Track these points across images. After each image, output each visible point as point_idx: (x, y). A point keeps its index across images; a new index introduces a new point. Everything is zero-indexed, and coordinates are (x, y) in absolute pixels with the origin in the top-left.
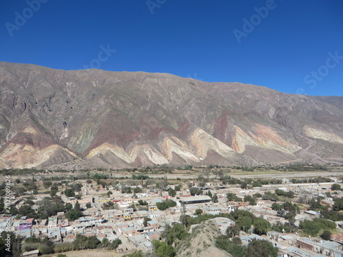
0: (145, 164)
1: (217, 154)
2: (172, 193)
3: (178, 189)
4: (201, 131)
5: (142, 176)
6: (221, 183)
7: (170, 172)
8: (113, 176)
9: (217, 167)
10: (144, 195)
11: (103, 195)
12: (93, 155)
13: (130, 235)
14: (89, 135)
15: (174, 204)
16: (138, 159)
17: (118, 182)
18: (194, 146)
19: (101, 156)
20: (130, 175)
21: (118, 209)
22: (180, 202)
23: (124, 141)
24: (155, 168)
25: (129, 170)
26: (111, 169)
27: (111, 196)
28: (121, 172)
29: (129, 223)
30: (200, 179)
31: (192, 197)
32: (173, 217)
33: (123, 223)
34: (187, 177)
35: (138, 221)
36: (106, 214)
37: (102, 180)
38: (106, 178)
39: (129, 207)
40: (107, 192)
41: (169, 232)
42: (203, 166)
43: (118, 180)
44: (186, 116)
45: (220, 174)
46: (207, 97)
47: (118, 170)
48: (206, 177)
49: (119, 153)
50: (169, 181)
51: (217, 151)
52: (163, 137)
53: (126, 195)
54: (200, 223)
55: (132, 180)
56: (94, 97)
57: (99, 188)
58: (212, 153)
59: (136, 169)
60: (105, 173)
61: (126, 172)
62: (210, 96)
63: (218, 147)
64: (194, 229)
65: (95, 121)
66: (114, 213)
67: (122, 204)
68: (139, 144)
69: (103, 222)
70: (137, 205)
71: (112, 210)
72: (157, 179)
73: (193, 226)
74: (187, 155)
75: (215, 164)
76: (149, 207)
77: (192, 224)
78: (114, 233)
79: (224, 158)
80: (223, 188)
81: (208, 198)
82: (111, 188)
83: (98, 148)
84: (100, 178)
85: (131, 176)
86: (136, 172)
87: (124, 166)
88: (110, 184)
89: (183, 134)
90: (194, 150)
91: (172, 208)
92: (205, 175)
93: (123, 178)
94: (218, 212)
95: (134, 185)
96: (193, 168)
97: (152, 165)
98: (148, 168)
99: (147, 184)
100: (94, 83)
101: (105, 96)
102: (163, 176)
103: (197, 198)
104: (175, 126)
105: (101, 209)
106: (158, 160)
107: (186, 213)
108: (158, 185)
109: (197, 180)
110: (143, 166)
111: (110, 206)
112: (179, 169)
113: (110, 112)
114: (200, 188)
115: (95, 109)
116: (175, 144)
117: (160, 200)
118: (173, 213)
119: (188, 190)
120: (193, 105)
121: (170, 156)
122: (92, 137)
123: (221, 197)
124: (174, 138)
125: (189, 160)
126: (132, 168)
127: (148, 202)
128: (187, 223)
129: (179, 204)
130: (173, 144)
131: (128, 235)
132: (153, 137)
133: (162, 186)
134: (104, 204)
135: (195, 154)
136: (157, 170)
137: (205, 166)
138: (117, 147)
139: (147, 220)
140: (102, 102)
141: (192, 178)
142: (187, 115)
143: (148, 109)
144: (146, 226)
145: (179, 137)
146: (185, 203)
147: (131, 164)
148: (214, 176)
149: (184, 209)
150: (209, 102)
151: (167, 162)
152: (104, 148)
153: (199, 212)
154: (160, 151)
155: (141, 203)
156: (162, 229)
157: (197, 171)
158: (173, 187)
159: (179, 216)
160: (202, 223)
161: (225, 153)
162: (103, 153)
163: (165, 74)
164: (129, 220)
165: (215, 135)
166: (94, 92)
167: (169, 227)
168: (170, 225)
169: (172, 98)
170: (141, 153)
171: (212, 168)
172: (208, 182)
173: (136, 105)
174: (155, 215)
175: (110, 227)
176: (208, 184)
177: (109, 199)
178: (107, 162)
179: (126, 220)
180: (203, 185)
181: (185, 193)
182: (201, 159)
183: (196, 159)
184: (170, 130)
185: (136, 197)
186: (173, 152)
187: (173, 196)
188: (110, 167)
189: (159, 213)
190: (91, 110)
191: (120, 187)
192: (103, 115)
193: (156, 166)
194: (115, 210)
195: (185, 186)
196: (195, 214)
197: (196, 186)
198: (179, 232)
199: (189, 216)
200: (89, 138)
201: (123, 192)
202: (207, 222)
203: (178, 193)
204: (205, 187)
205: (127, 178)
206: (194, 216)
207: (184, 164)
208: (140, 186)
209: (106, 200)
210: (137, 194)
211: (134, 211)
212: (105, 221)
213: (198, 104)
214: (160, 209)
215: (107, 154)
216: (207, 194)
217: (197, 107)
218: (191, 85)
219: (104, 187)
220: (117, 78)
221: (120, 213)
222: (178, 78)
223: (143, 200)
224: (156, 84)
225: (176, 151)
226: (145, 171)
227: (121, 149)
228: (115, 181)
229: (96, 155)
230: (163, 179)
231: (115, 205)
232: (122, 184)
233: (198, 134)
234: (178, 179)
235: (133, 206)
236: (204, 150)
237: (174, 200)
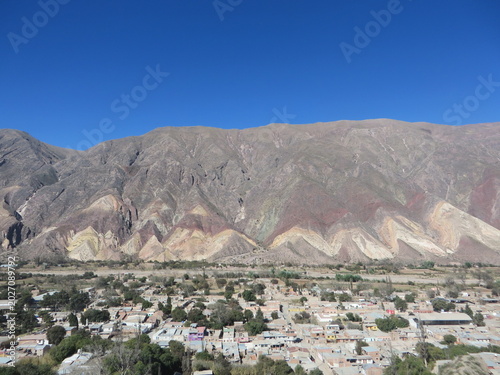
0: (355, 258)
1: (477, 243)
2: (402, 306)
3: (410, 299)
4: (447, 206)
5: (351, 276)
6: (490, 293)
7: (396, 272)
8: (308, 275)
9: (480, 265)
10: (355, 305)
11: (295, 302)
12: (279, 244)
13: (336, 365)
14: (272, 216)
15: (405, 324)
16: (343, 251)
17: (314, 285)
18: (435, 231)
19: (290, 246)
20: (332, 274)
21: (316, 323)
22: (416, 320)
23: (323, 226)
24: (371, 264)
25: (331, 267)
26: (304, 265)
27: (306, 304)
28: (319, 269)
29: (333, 346)
30: (449, 284)
31: (436, 313)
32: (404, 344)
33: (325, 346)
34: (422, 281)
35: (346, 345)
36: (300, 329)
37: (292, 280)
38: (297, 277)
39: (333, 323)
40: (300, 297)
41: (398, 368)
42: (453, 264)
43: (314, 281)
44: (418, 183)
45: (486, 277)
46: (454, 150)
47: (314, 266)
48: (459, 282)
49: (315, 241)
50: (394, 286)
51: (479, 238)
52: (381, 218)
53: (328, 304)
54: (452, 358)
55: (336, 282)
56: (277, 163)
57: (288, 290)
58: (469, 243)
59: (341, 266)
60: (296, 271)
61: (327, 269)
62: (459, 147)
63: (480, 232)
64: (442, 369)
65: (280, 196)
66: (310, 329)
67: (322, 317)
68: (344, 228)
69: (295, 342)
70: (345, 320)
71: (308, 325)
72: (374, 281)
73: (439, 363)
74: (424, 245)
75: (477, 260)
76: (364, 325)
77: (438, 358)
78: (312, 359)
79: (492, 251)
80: (494, 302)
81: (465, 317)
82: (305, 293)
83: (286, 233)
84: (289, 276)
85: (334, 276)
86: (342, 269)
87: (323, 260)
88: (304, 286)
89: (415, 211)
90: (436, 236)
91: (402, 330)
92: (459, 278)
93: (322, 279)
94: (485, 344)
95: (340, 289)
96: (436, 267)
97: (365, 259)
98: (360, 264)
99: (360, 288)
100: (276, 143)
101: (292, 160)
102: (383, 277)
103: (444, 315)
104: (402, 199)
105: (293, 323)
106: (376, 252)
107: (426, 340)
108: (376, 291)
109: (444, 286)
110: (352, 262)
111: (304, 318)
112: (411, 266)
113: (301, 182)
114: (449, 300)
115: (279, 180)
116: (403, 228)
117: (382, 315)
118: (403, 338)
119: (428, 302)
120: (430, 164)
121: (396, 247)
122: (277, 219)
123: (489, 317)
124: (400, 217)
125: (427, 252)
126: (336, 263)
127: (361, 316)
128: (429, 356)
129: (413, 324)
130: (399, 226)
131: (332, 364)
132: (366, 216)
133: (385, 292)
134: (296, 315)
135: (438, 243)
136: (374, 267)
137: (458, 264)
138: (312, 233)
139: (361, 345)
140: (289, 169)
141: (435, 282)
142: (421, 181)
143: (356, 175)
144: (360, 354)
145: (409, 216)
146: (424, 323)
147: (334, 258)
148: (476, 281)
149: (423, 332)
150: (458, 158)
151: (390, 256)
152: (294, 234)
153: (449, 340)
154: (378, 238)
155: (352, 318)
156: (387, 363)
157: (443, 272)
158: (402, 296)
159: (416, 342)
160: (456, 358)
161: (494, 242)
162: (293, 241)
163: (380, 121)
164: (333, 341)
165: (472, 212)
166: (277, 156)
167: (398, 360)
168: (400, 356)
169: (393, 156)
170: (349, 242)
171: (469, 266)
172: (464, 290)
173: (337, 170)
174: (374, 338)
175: (306, 350)
176: (465, 294)
177: (302, 309)
178: (298, 253)
179: (328, 342)
180: (455, 295)
181: (422, 307)
182: (449, 251)
183: (440, 251)
184: (393, 206)
185: (343, 308)
186: (399, 241)
187: (402, 310)
188: (303, 261)
189: (380, 335)
190: (274, 181)
191: (319, 292)
192: (291, 187)
193: (372, 262)
194: (313, 326)
195: (423, 295)
196: (442, 343)
197: (442, 296)
198: (415, 370)
199: (432, 345)
200: (272, 220)
201: (323, 300)
202: (465, 358)
203: (410, 305)
204: (460, 298)
205: (328, 278)
206: (442, 347)
207: (419, 259)
208: (348, 292)
209: (299, 310)
210: (344, 304)
211: (341, 328)
212: (298, 341)
213: (439, 163)
214: (382, 329)
215: (297, 243)
216: (462, 311)
217: (438, 168)
218: (425, 133)
219: (295, 291)
220: (307, 133)
221: (319, 329)
222: (401, 124)
223: (355, 313)
224: (367, 137)
225: (404, 239)
226: (355, 269)
227: (318, 236)
228: (311, 283)
229: (283, 244)
230: (384, 281)
231: (311, 318)
232: (321, 287)
233: (441, 211)
234: (410, 283)
235: (338, 321)
236: (453, 237)
237: (405, 317)
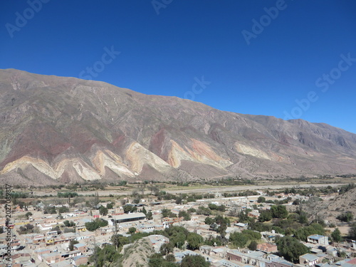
0: (73, 179)
1: (152, 168)
2: (104, 211)
3: (110, 207)
4: (138, 145)
5: (70, 193)
6: (157, 199)
7: (103, 189)
8: (34, 194)
9: (153, 182)
10: (71, 214)
11: (20, 217)
12: (9, 170)
13: (53, 262)
14: (5, 146)
15: (105, 223)
16: (65, 175)
17: (39, 202)
18: (129, 161)
19: (20, 171)
20: (54, 193)
21: (38, 231)
22: (112, 220)
23: (50, 156)
24: (85, 184)
25: (54, 187)
26: (31, 187)
27: (30, 217)
28: (44, 190)
29: (52, 248)
30: (134, 195)
31: (125, 214)
32: (103, 238)
33: (44, 248)
34: (121, 194)
35: (62, 245)
36: (23, 239)
37: (19, 199)
38: (24, 197)
39: (53, 230)
40: (25, 213)
41: (98, 255)
42: (137, 182)
43: (39, 199)
44: (121, 128)
45: (155, 189)
46: (144, 110)
47: (40, 188)
48: (140, 193)
49: (43, 167)
50: (100, 199)
51: (153, 166)
52: (95, 151)
53: (49, 216)
54: (133, 242)
55: (58, 198)
56: (13, 102)
57: (15, 208)
58: (148, 168)
59: (62, 186)
60: (24, 191)
61: (51, 189)
62: (147, 108)
63: (154, 162)
64: (126, 250)
65: (14, 130)
66: (33, 237)
67: (44, 227)
68: (67, 158)
69: (18, 250)
70: (62, 226)
71: (32, 234)
72: (86, 196)
73: (125, 246)
74: (122, 170)
75: (151, 179)
76: (77, 228)
77: (125, 244)
78: (33, 261)
79: (159, 173)
80: (158, 204)
81: (142, 215)
82: (31, 209)
83: (17, 161)
84: (17, 196)
85: (56, 194)
86: (63, 189)
87: (48, 183)
88: (30, 204)
89: (117, 148)
90: (129, 164)
91: (103, 228)
92: (140, 190)
93: (46, 197)
94: (152, 230)
95: (60, 204)
96: (127, 184)
97: (81, 181)
98: (77, 184)
99: (75, 202)
100: (14, 85)
101: (27, 102)
102: (94, 193)
103: (130, 215)
104: (110, 138)
105: (17, 234)
106: (89, 175)
107: (118, 233)
108: (87, 203)
109: (131, 196)
110: (71, 183)
111: (28, 229)
112: (112, 184)
113: (34, 120)
114: (134, 205)
115: (14, 116)
116: (109, 158)
117: (90, 219)
118: (103, 234)
119: (121, 208)
120: (129, 117)
121: (103, 171)
122: (9, 149)
123: (155, 213)
124: (108, 151)
125: (123, 175)
126: (58, 184)
127: (75, 222)
128: (119, 243)
129: (110, 223)
130: (107, 158)
131: (49, 261)
132: (84, 150)
133: (93, 204)
134: (21, 228)
135: (130, 169)
136: (87, 186)
137: (141, 182)
138: (41, 161)
139: (73, 243)
140: (24, 109)
141: (126, 194)
142: (123, 128)
143: (79, 119)
144: (72, 250)
145: (114, 151)
146: (118, 222)
147: (57, 180)
148: (149, 192)
149: (116, 228)
150: (146, 115)
151: (99, 178)
152: (24, 162)
153: (132, 231)
154: (91, 165)
155: (68, 224)
156: (91, 252)
157: (132, 187)
158: (105, 205)
159: (111, 235)
160: (135, 242)
161: (160, 168)
162: (23, 168)
163: (101, 83)
164: (51, 244)
165: (151, 149)
166: (13, 96)
167: (99, 249)
168: (100, 247)
169: (107, 109)
170: (70, 168)
171: (147, 183)
172: (143, 198)
173: (64, 113)
174: (83, 237)
175: (27, 255)
176: (143, 200)
177: (27, 222)
178: (26, 178)
179: (48, 245)
180: (137, 202)
181: (117, 211)
182: (136, 174)
183: (131, 174)
184: (103, 143)
185: (62, 218)
186: (106, 167)
187: (105, 214)
188: (30, 184)
189: (88, 234)
190: (8, 117)
191: (42, 207)
192: (25, 123)
193: (86, 183)
194: (35, 234)
195: (118, 203)
196: (128, 233)
197: (130, 203)
198: (110, 254)
199: (121, 236)
200: (4, 150)
201: (46, 213)
202: (140, 241)
203: (110, 211)
204: (140, 203)
205: (51, 196)
206: (127, 236)
207: (118, 179)
208: (67, 205)
209: (24, 223)
210: (63, 214)
211: (58, 233)
212: (22, 248)
213: (135, 116)
214: (89, 230)
215: (27, 169)
216: (141, 211)
217: (134, 120)
218: (128, 96)
219: (21, 208)
220: (43, 82)
221: (41, 236)
222: (114, 88)
223: (70, 220)
224: (90, 93)
225: (109, 166)
226: (73, 188)
227: (45, 163)
228: (36, 200)
229: (14, 171)
230: (93, 196)
231: (34, 229)
232: (45, 203)
233: (133, 148)
234: (111, 196)
235: (57, 228)
236: (139, 165)
237: (106, 219)
